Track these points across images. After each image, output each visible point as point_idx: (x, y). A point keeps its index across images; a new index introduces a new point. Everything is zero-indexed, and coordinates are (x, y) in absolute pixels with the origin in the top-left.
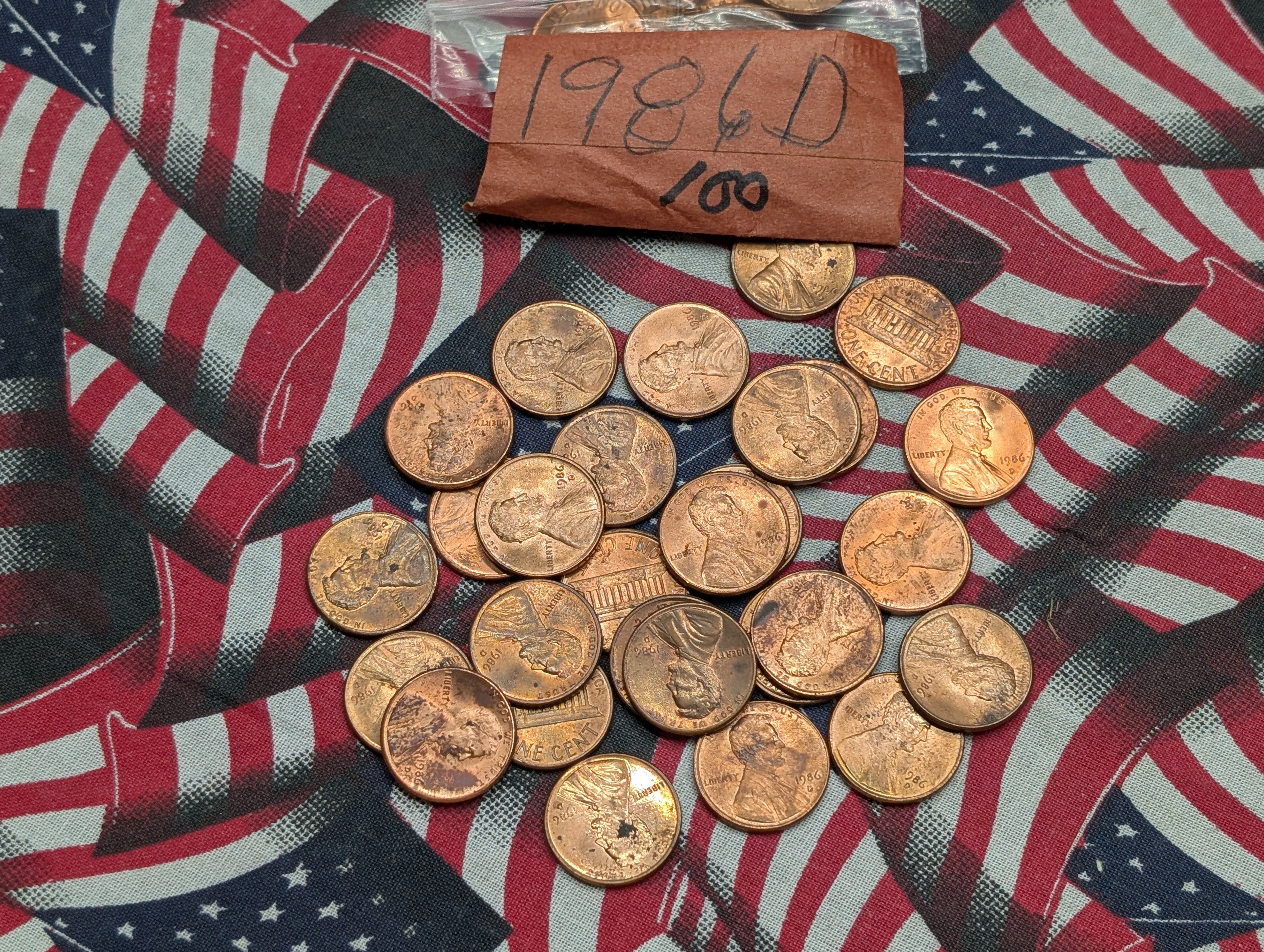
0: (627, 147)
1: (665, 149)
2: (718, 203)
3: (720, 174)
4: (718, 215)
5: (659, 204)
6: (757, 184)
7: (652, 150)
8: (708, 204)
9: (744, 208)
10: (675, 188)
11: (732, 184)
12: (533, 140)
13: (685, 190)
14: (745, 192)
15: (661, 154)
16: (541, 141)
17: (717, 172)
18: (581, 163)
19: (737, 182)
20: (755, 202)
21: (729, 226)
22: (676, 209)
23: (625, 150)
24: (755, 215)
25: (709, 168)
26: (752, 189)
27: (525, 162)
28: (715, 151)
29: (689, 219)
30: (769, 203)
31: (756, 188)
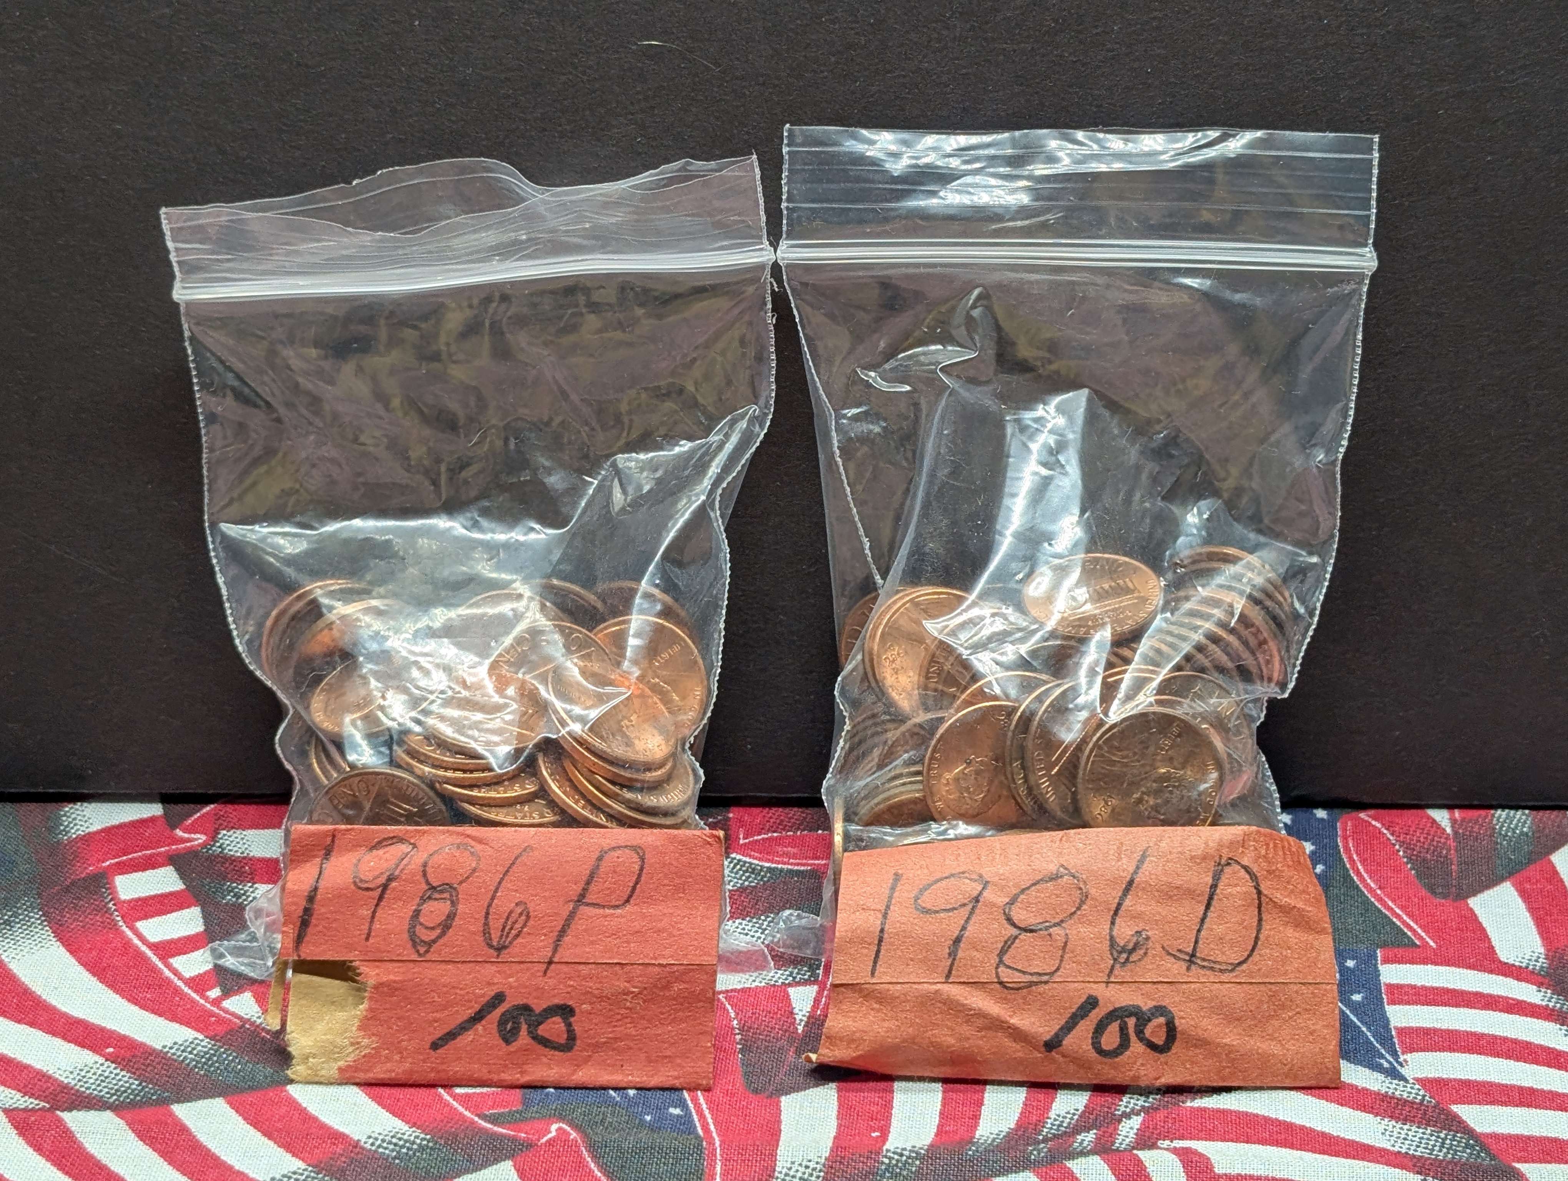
0: (1001, 983)
1: (1046, 982)
2: (1115, 1045)
3: (1115, 1010)
4: (1116, 1060)
5: (1043, 1049)
6: (1162, 1020)
7: (1031, 984)
8: (1104, 1047)
9: (1149, 1050)
10: (1061, 1029)
11: (1131, 1022)
12: (888, 979)
13: (1074, 1031)
14: (1148, 1032)
15: (1042, 988)
16: (894, 980)
17: (1111, 1008)
18: (945, 1004)
19: (1138, 1019)
20: (1161, 1043)
21: (1131, 1073)
22: (1064, 1056)
23: (998, 986)
24: (1163, 1057)
25: (1101, 1003)
26: (1156, 1027)
27: (877, 1006)
28: (1108, 983)
29: (1082, 1066)
30: (1177, 1043)
31: (1159, 1026)
